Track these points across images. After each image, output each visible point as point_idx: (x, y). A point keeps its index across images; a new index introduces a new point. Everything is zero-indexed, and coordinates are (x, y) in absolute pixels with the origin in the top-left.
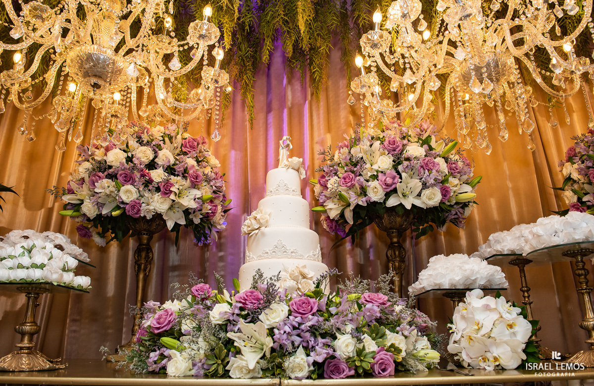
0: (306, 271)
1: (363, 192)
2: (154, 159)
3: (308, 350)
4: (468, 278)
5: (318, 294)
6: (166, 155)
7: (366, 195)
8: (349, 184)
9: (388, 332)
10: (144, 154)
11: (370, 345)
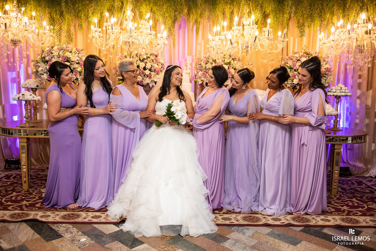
2: (145, 66)
6: (148, 66)
8: (205, 76)
10: (142, 65)
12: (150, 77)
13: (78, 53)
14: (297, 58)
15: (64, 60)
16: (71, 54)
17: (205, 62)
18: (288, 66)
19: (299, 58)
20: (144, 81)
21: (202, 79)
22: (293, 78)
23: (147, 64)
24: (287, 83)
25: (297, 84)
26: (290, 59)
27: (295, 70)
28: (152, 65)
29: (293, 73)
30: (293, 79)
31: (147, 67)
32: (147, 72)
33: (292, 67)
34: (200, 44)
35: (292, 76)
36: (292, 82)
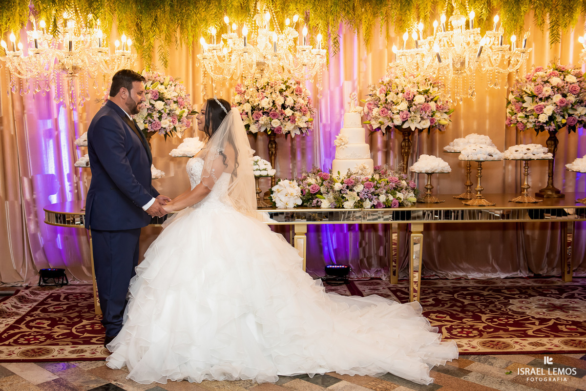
0: (365, 165)
1: (392, 120)
2: (285, 102)
3: (371, 200)
4: (433, 169)
5: (373, 179)
6: (290, 102)
7: (393, 122)
8: (385, 115)
9: (397, 192)
10: (280, 101)
11: (391, 198)
12: (293, 121)
13: (173, 85)
14: (542, 77)
15: (155, 97)
16: (163, 87)
17: (383, 92)
18: (526, 93)
19: (546, 79)
20: (283, 128)
21: (379, 120)
22: (538, 112)
23: (287, 98)
24: (528, 122)
25: (545, 122)
26: (529, 80)
27: (541, 99)
28: (295, 100)
29: (536, 105)
30: (539, 115)
31: (287, 104)
32: (288, 112)
33: (535, 93)
34: (366, 61)
35: (537, 110)
36: (536, 119)
